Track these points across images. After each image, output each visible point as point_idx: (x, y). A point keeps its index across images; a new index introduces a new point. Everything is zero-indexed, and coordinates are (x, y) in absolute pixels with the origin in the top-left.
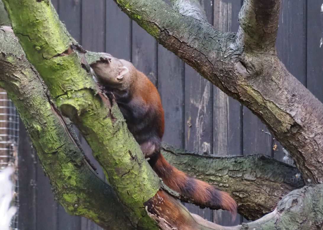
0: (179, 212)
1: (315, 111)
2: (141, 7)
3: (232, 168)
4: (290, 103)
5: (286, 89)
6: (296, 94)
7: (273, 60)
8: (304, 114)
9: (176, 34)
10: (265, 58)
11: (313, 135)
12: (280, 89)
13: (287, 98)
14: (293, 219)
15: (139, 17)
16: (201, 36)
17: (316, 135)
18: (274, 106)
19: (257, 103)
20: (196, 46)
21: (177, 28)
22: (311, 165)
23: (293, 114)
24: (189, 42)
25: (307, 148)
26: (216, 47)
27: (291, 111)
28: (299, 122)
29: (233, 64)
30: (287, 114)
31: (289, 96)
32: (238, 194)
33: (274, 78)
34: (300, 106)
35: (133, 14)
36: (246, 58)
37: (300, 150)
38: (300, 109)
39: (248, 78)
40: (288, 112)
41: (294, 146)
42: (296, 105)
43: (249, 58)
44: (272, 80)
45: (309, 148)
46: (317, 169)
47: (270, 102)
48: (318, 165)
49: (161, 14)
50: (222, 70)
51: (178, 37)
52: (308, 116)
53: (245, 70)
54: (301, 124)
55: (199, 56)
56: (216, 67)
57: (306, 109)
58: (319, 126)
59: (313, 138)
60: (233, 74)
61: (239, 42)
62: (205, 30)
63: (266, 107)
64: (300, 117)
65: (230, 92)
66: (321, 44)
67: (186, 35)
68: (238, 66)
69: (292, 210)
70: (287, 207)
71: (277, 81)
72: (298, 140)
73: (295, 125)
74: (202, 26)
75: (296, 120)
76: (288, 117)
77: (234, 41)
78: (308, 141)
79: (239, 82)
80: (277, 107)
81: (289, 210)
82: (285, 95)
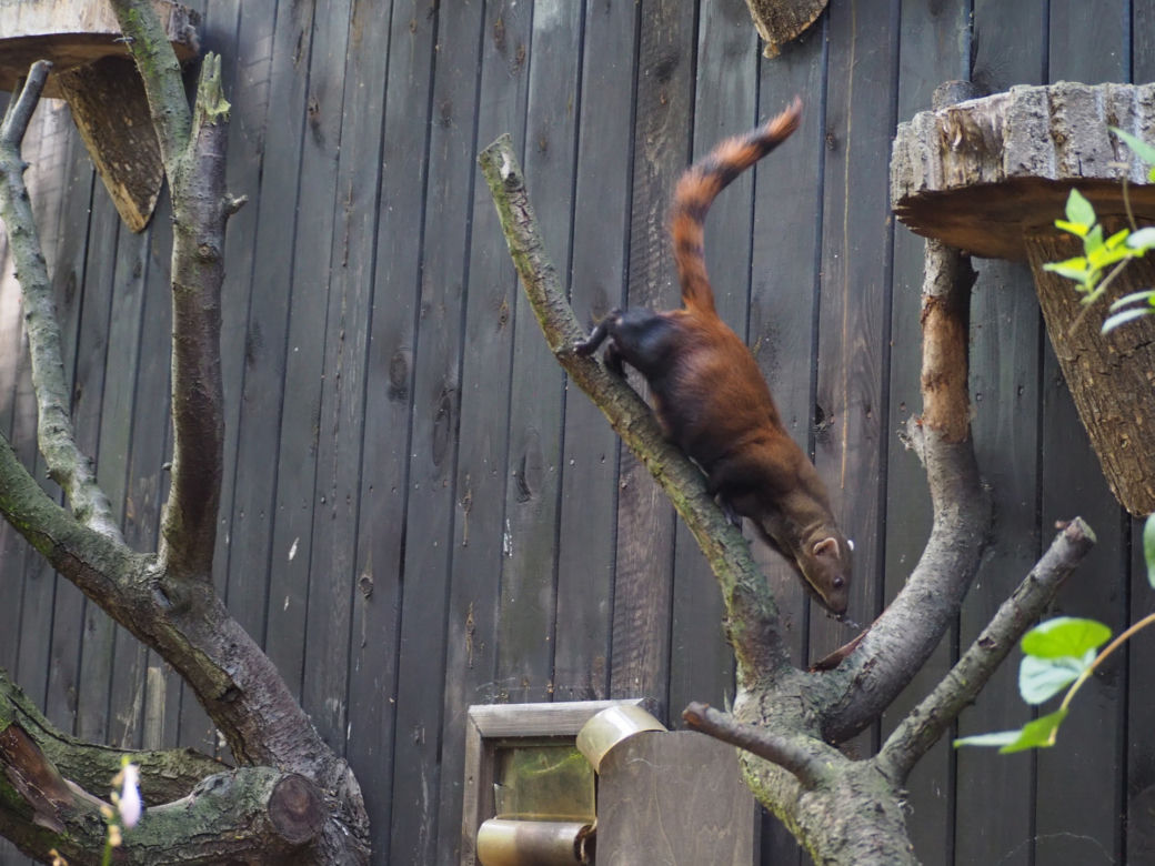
0: (42, 766)
1: (263, 673)
2: (29, 511)
3: (146, 762)
4: (228, 656)
5: (224, 635)
6: (237, 644)
7: (206, 590)
8: (246, 673)
9: (75, 551)
10: (195, 586)
11: (258, 707)
12: (215, 634)
13: (223, 648)
14: (214, 805)
15: (26, 526)
16: (111, 555)
17: (262, 707)
18: (204, 659)
19: (181, 652)
20: (102, 569)
21: (79, 543)
22: (253, 750)
23: (231, 671)
24: (94, 563)
25: (247, 725)
26: (129, 570)
27: (228, 667)
28: (239, 684)
29: (149, 592)
30: (223, 671)
31: (227, 646)
32: (151, 798)
33: (207, 617)
34: (242, 662)
35: (18, 521)
36: (169, 583)
37: (238, 728)
38: (241, 667)
39: (171, 613)
40: (224, 668)
41: (231, 722)
42: (236, 659)
43: (172, 585)
44: (204, 620)
45: (253, 725)
46: (261, 757)
47: (200, 652)
48: (263, 751)
49: (58, 522)
50: (134, 601)
51: (79, 554)
52: (252, 677)
53: (166, 602)
54: (242, 689)
55: (105, 582)
56: (126, 597)
57: (250, 668)
58: (268, 695)
59: (258, 710)
60: (149, 605)
61: (161, 562)
62: (117, 549)
63: (193, 660)
64: (240, 677)
65: (144, 634)
66: (287, 604)
67: (89, 554)
68: (156, 595)
69: (214, 792)
70: (207, 788)
71: (212, 623)
72: (237, 713)
73: (232, 689)
74: (114, 544)
75: (234, 681)
76: (224, 677)
77: (154, 563)
78: (251, 714)
79: (157, 619)
80: (209, 660)
81: (209, 792)
82: (221, 645)
